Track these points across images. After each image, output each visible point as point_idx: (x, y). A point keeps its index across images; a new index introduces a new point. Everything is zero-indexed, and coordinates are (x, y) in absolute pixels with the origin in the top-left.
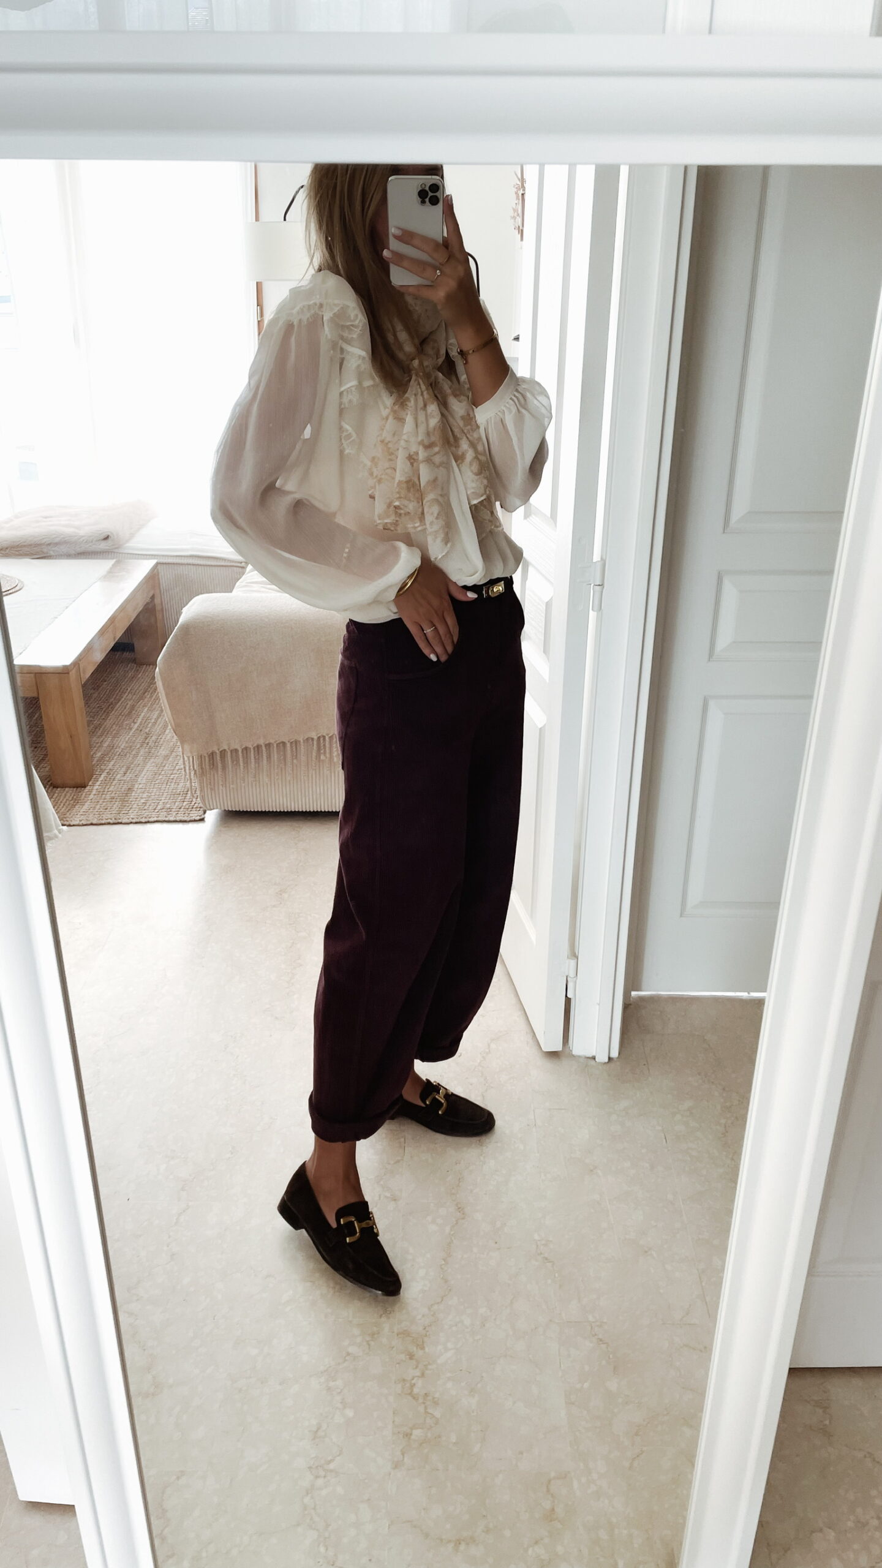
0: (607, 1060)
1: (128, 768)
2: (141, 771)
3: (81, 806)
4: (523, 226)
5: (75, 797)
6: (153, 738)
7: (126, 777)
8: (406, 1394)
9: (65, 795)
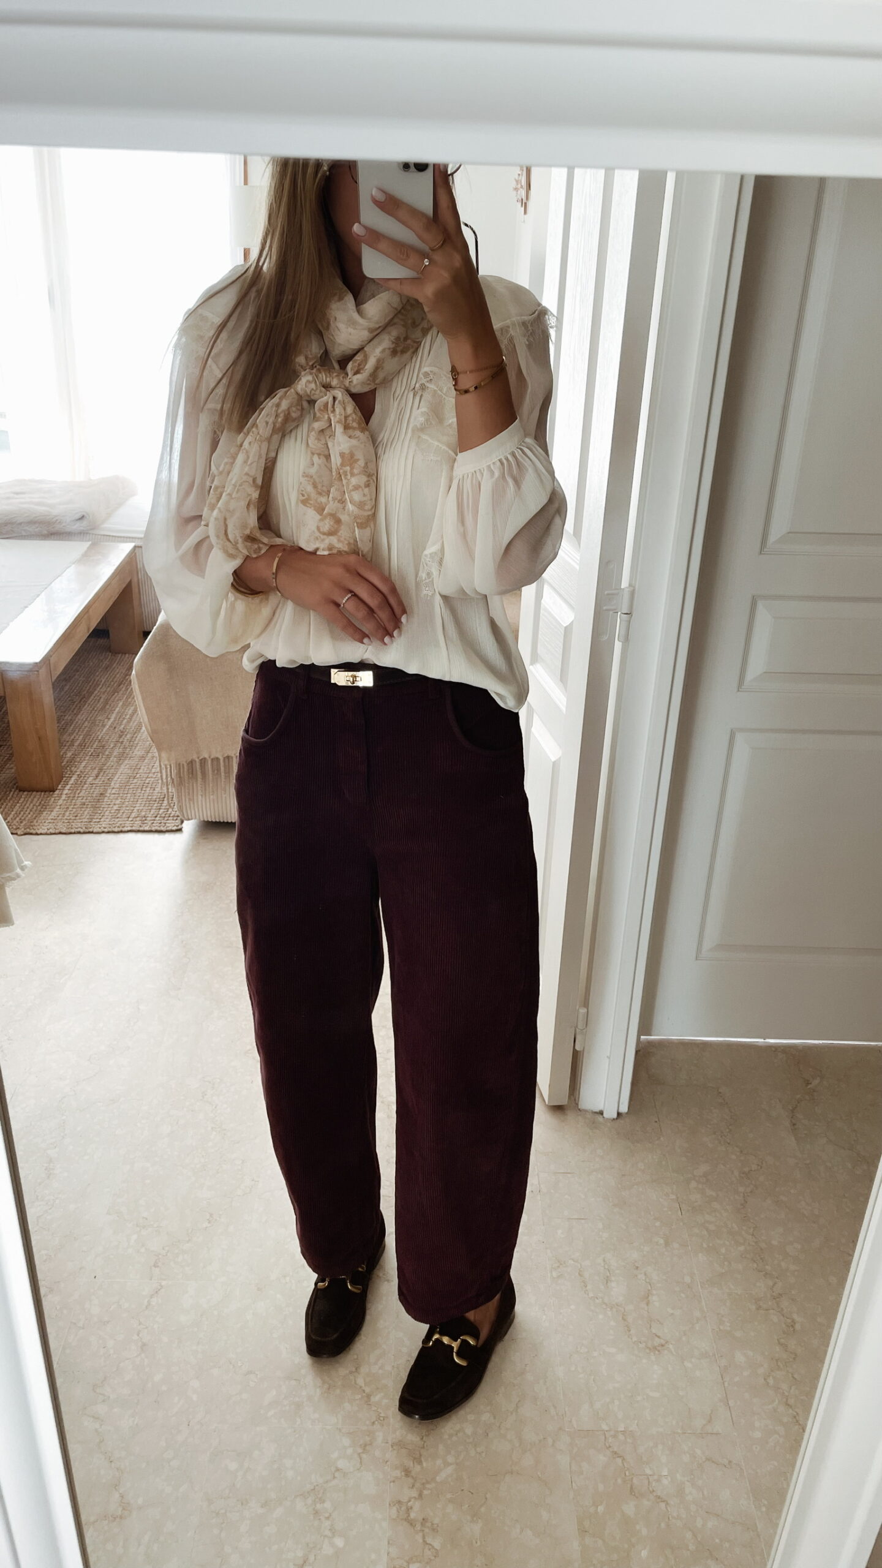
0: (615, 1116)
1: (101, 770)
2: (114, 775)
3: (49, 813)
4: (527, 198)
5: (43, 802)
6: (128, 736)
7: (98, 780)
8: (402, 1519)
9: (33, 800)
